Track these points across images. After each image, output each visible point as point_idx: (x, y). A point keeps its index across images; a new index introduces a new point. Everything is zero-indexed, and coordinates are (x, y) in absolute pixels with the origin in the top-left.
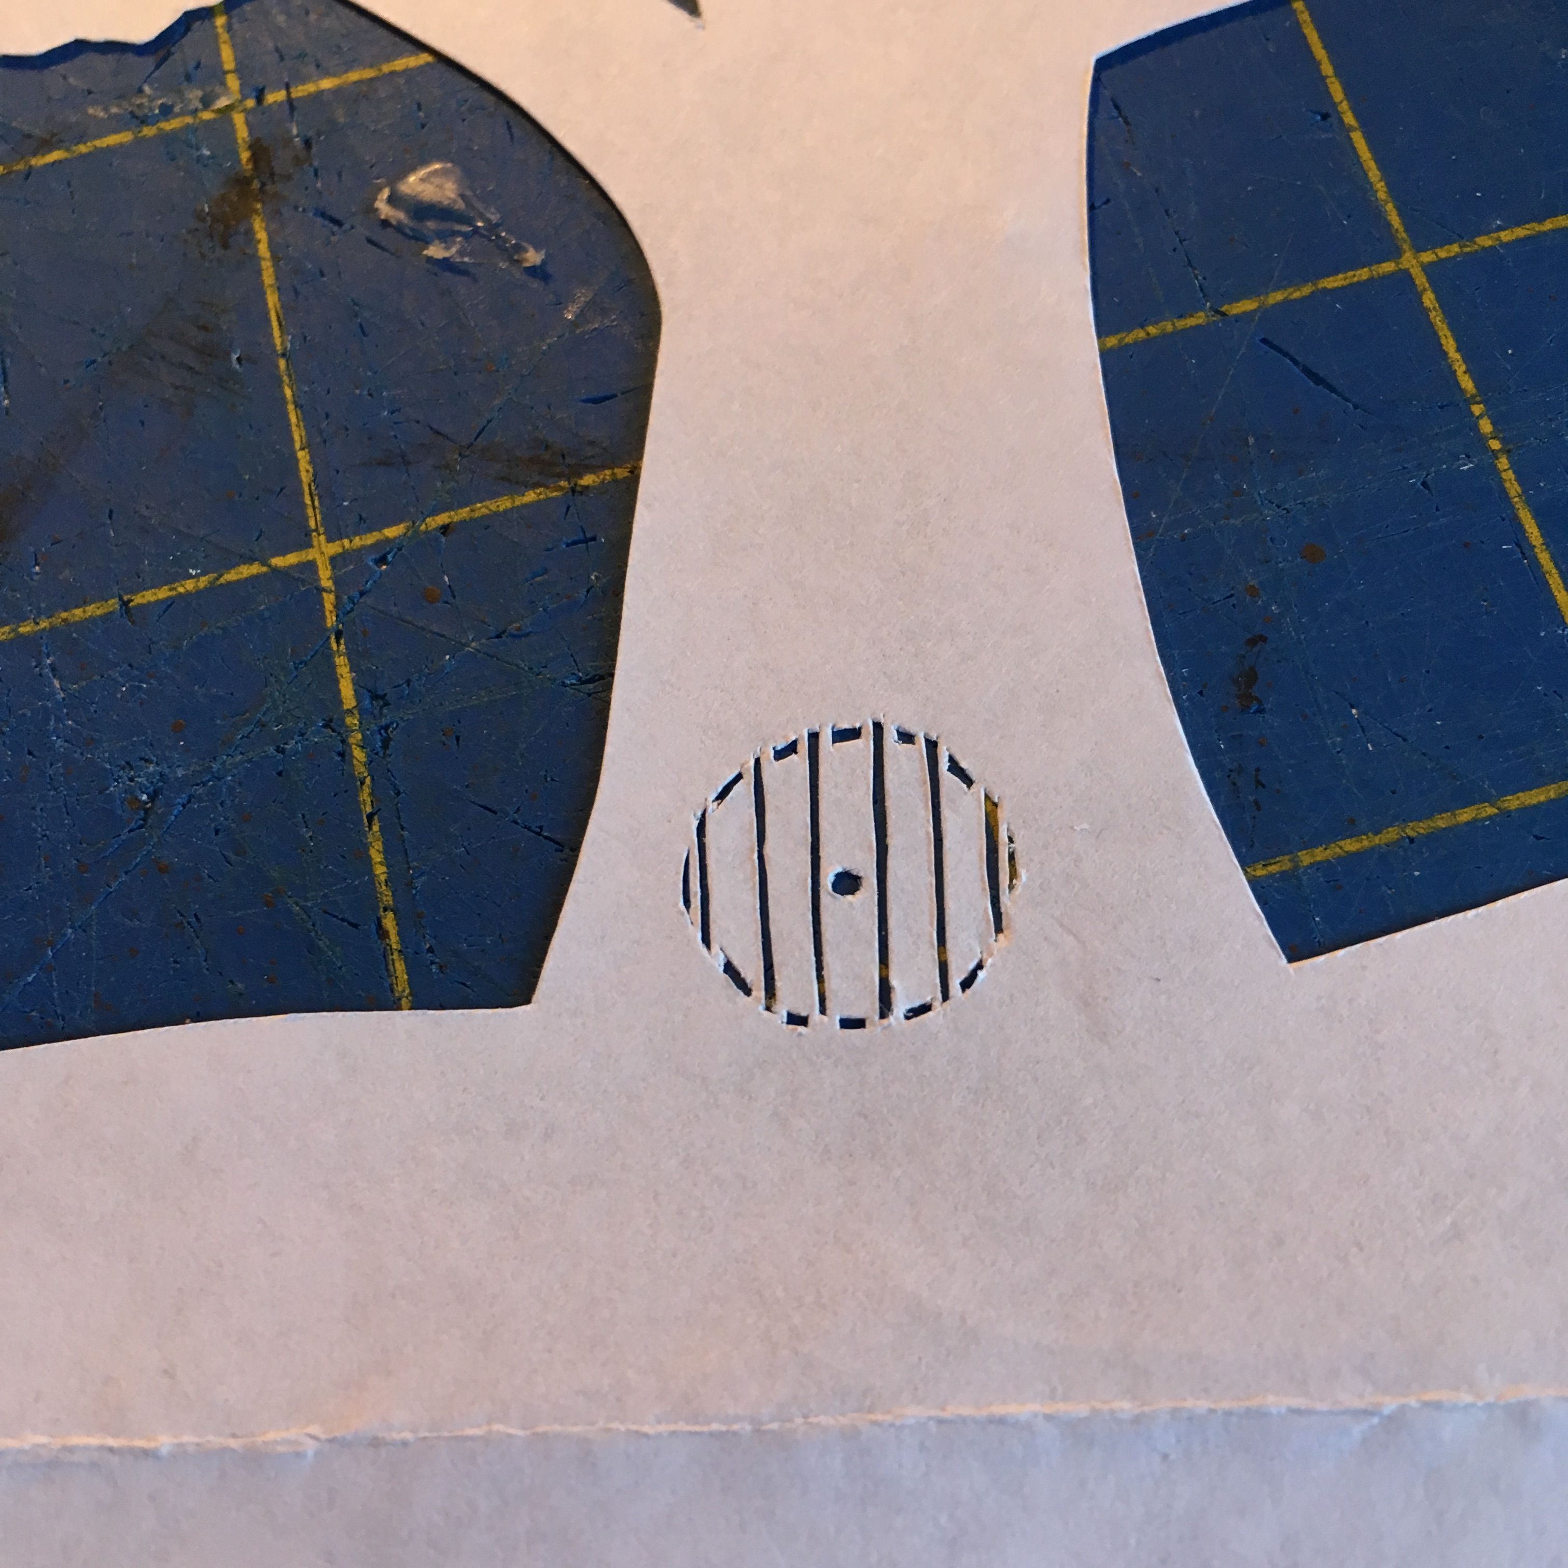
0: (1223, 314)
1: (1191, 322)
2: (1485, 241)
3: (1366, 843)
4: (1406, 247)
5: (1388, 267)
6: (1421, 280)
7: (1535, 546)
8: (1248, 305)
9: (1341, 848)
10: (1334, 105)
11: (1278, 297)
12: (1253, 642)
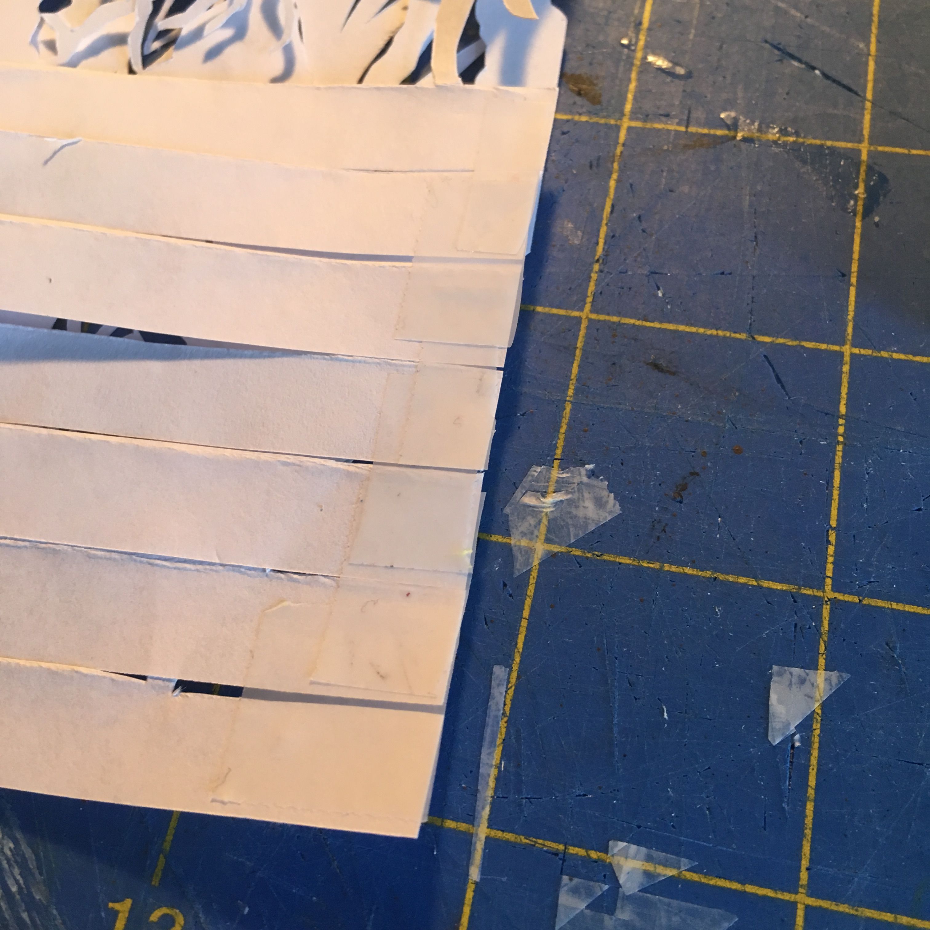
0: (754, 338)
1: (738, 336)
2: (884, 354)
3: (695, 573)
4: (848, 343)
5: (836, 348)
6: (847, 358)
7: (834, 487)
8: (767, 339)
9: (683, 570)
10: (850, 272)
11: (781, 341)
12: (692, 474)
